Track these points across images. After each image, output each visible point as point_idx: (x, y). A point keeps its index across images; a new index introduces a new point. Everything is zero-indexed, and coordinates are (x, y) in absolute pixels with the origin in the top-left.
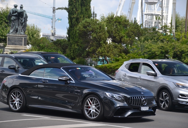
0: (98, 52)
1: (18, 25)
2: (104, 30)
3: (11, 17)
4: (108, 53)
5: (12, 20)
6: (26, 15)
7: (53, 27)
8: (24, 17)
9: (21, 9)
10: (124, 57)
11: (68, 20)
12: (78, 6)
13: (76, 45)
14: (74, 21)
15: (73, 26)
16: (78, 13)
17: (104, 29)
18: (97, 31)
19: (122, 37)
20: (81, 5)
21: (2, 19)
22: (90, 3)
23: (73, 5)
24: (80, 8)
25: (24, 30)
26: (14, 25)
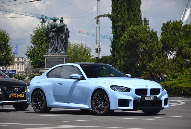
0: (149, 68)
1: (58, 43)
2: (156, 40)
3: (50, 33)
4: (162, 69)
5: (50, 37)
6: (67, 30)
7: (98, 42)
8: (65, 33)
9: (61, 23)
10: (185, 73)
11: (112, 30)
12: (123, 11)
13: (123, 60)
14: (119, 30)
15: (119, 37)
16: (124, 20)
17: (156, 38)
18: (146, 40)
19: (182, 48)
20: (128, 10)
21: (42, 38)
22: (139, 7)
23: (117, 11)
24: (126, 13)
25: (65, 49)
26: (53, 42)
